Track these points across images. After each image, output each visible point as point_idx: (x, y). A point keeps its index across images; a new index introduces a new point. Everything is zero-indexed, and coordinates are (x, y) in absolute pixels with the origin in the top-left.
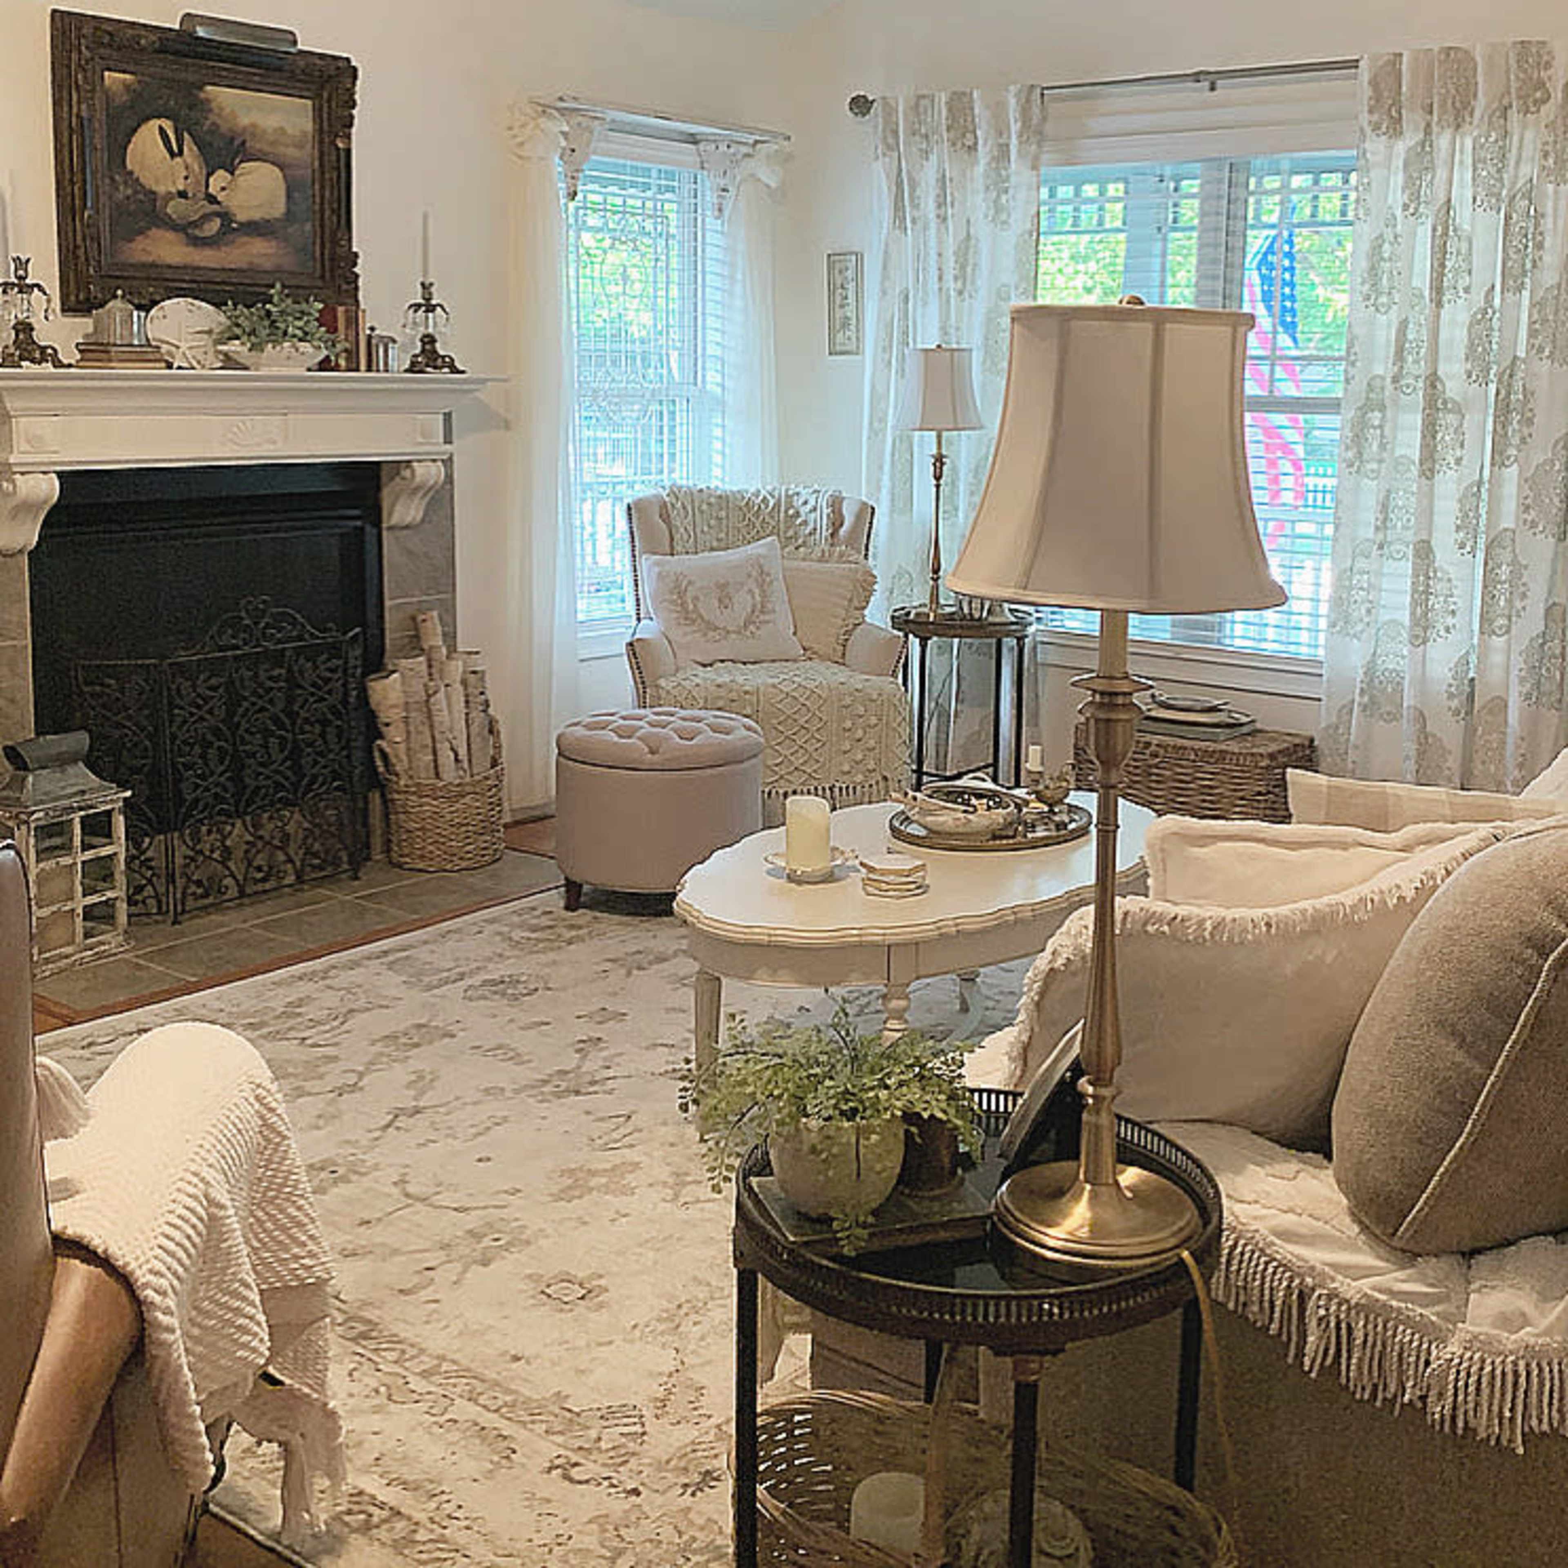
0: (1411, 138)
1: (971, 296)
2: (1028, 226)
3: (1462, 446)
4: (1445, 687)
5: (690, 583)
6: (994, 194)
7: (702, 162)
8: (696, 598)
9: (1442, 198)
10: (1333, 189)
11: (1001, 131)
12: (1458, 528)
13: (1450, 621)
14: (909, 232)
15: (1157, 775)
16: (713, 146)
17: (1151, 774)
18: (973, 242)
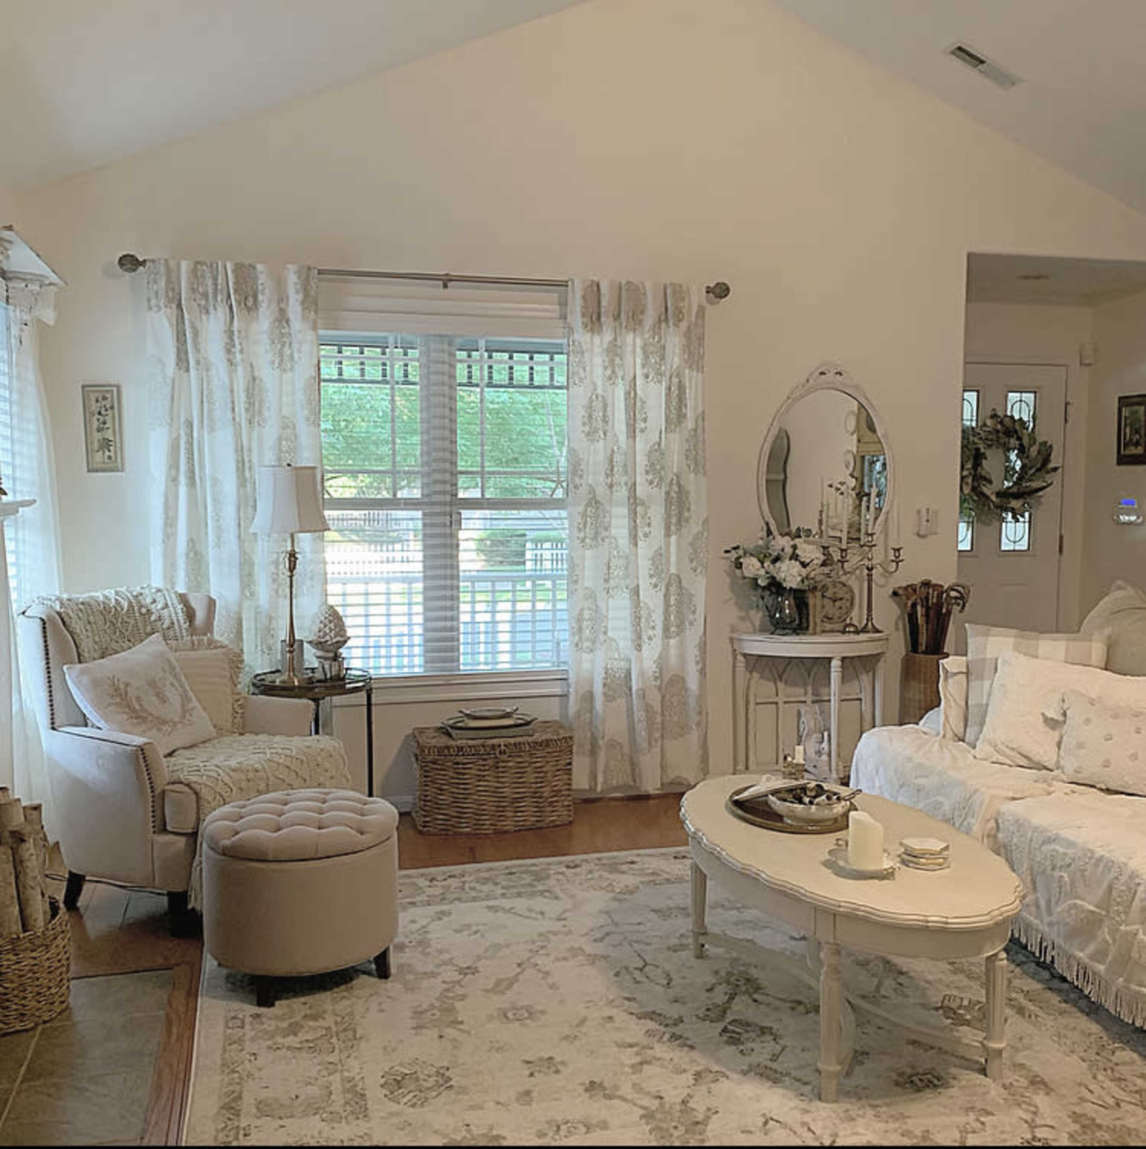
0: (608, 337)
1: (260, 425)
2: (313, 374)
3: (649, 525)
4: (651, 674)
5: (127, 685)
6: (279, 346)
7: (8, 298)
8: (138, 698)
9: (632, 375)
10: (543, 363)
11: (282, 298)
12: (651, 576)
13: (651, 632)
14: (192, 371)
15: (504, 767)
16: (23, 285)
17: (498, 767)
18: (258, 382)
